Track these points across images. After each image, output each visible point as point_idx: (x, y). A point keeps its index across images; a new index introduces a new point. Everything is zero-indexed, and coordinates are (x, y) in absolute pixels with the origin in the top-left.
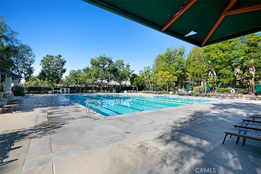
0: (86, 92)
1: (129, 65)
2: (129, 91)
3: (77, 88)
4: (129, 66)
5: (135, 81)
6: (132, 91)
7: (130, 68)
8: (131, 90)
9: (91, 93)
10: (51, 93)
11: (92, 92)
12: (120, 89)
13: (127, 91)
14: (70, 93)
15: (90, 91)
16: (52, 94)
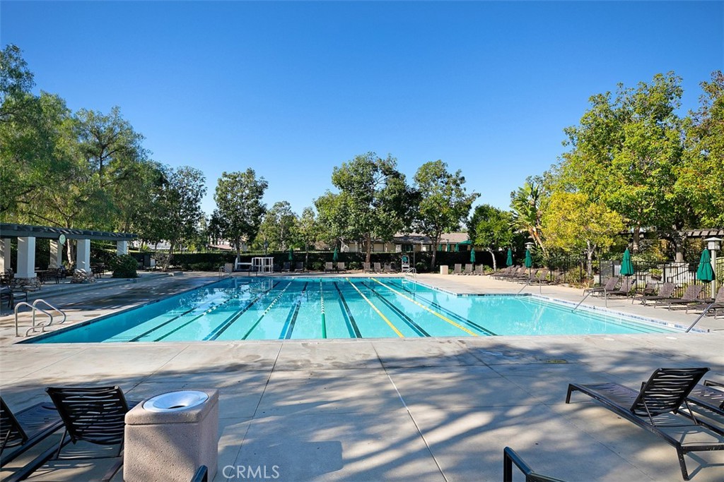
0: (322, 269)
1: (461, 176)
2: (458, 266)
3: (290, 258)
4: (463, 178)
5: (481, 231)
6: (469, 267)
7: (462, 186)
8: (463, 266)
9: (331, 270)
10: (231, 269)
11: (337, 270)
12: (433, 260)
13: (447, 266)
14: (276, 270)
15: (329, 265)
16: (233, 271)
